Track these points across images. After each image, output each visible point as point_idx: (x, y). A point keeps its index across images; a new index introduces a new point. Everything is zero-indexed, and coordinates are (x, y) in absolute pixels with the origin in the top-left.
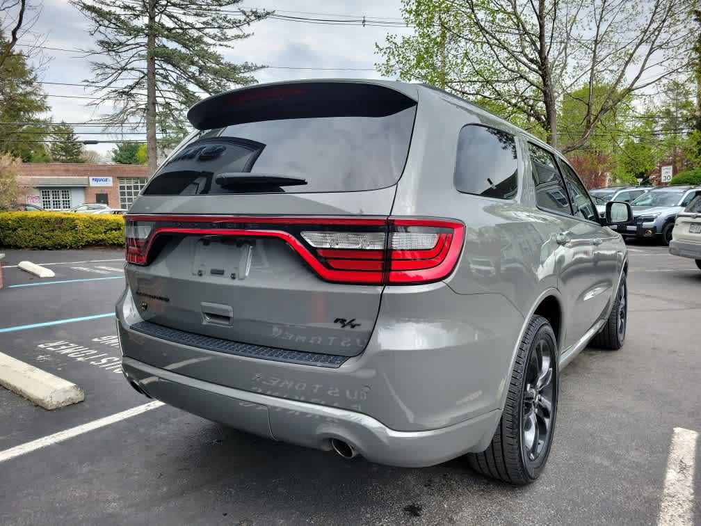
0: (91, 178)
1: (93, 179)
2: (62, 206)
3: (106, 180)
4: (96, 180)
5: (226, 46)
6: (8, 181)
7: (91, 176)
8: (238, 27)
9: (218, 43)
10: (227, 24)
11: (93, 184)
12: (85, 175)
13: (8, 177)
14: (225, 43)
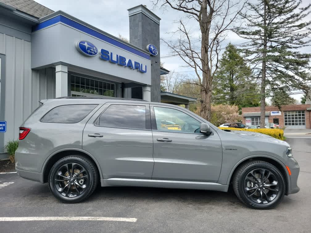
0: (271, 112)
1: (272, 112)
2: (255, 124)
3: (278, 112)
4: (274, 113)
5: (307, 45)
6: (231, 115)
7: (271, 111)
8: (307, 36)
9: (302, 45)
10: (300, 37)
11: (272, 114)
12: (269, 111)
13: (232, 114)
14: (306, 44)
